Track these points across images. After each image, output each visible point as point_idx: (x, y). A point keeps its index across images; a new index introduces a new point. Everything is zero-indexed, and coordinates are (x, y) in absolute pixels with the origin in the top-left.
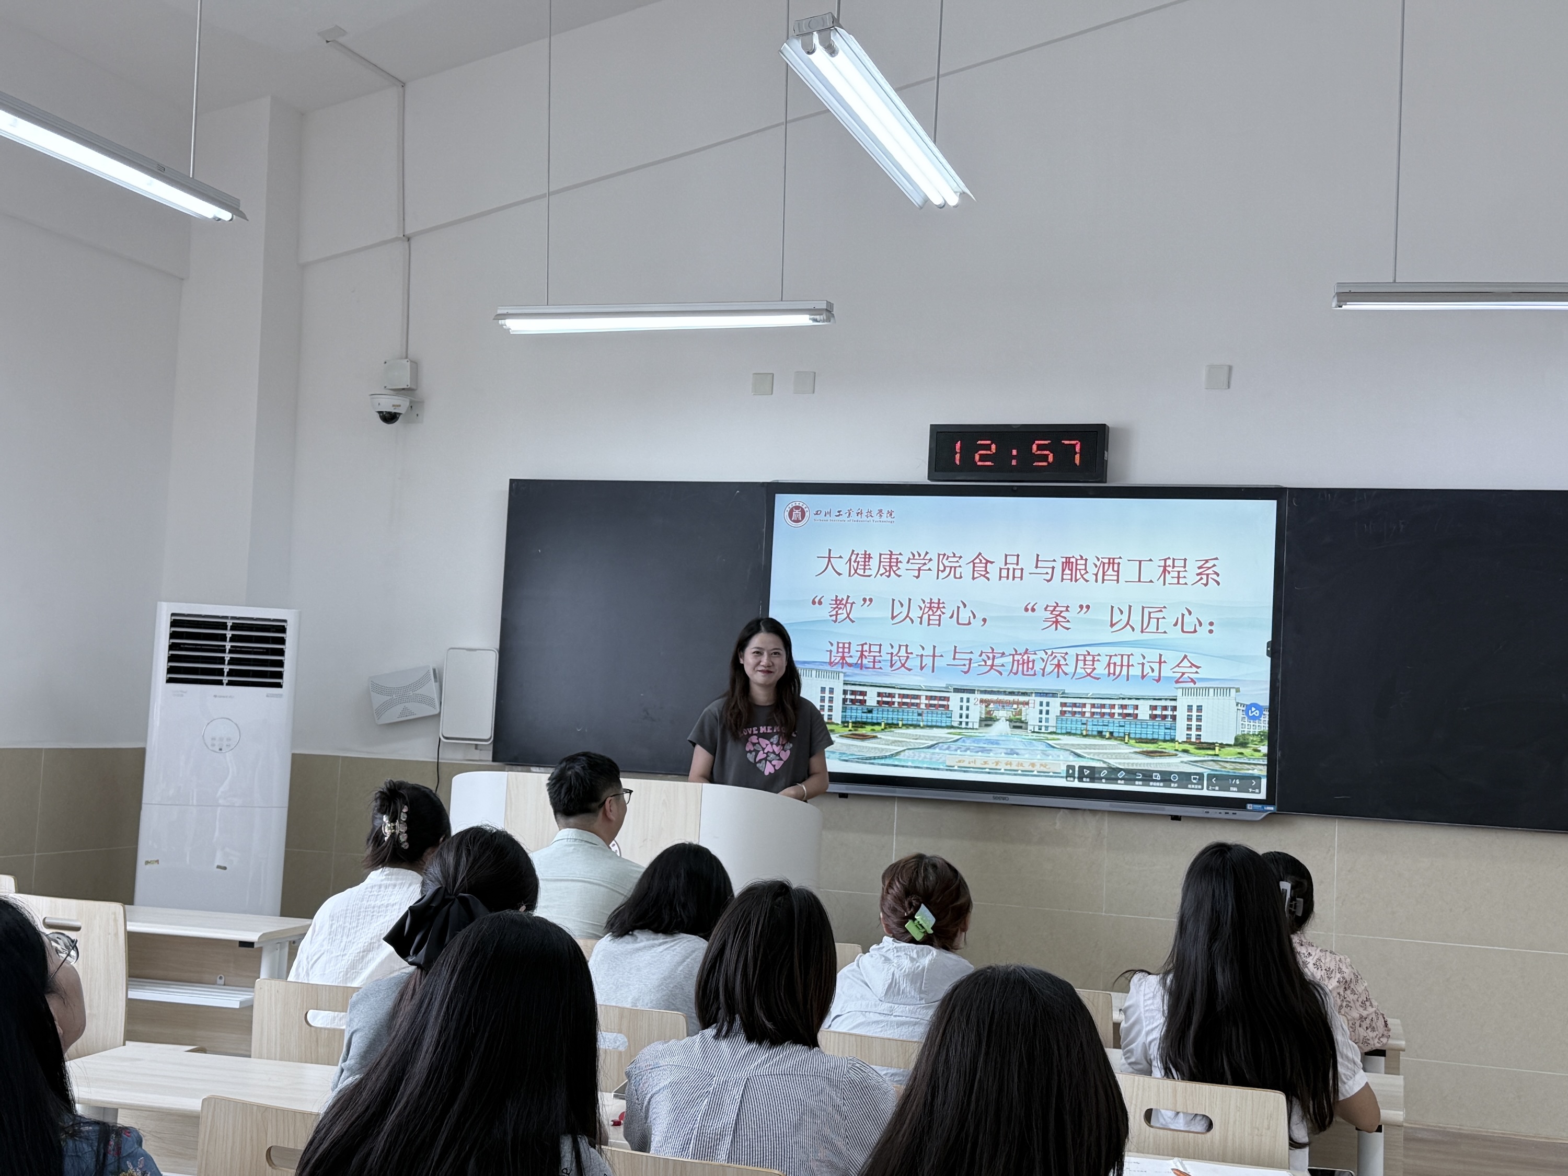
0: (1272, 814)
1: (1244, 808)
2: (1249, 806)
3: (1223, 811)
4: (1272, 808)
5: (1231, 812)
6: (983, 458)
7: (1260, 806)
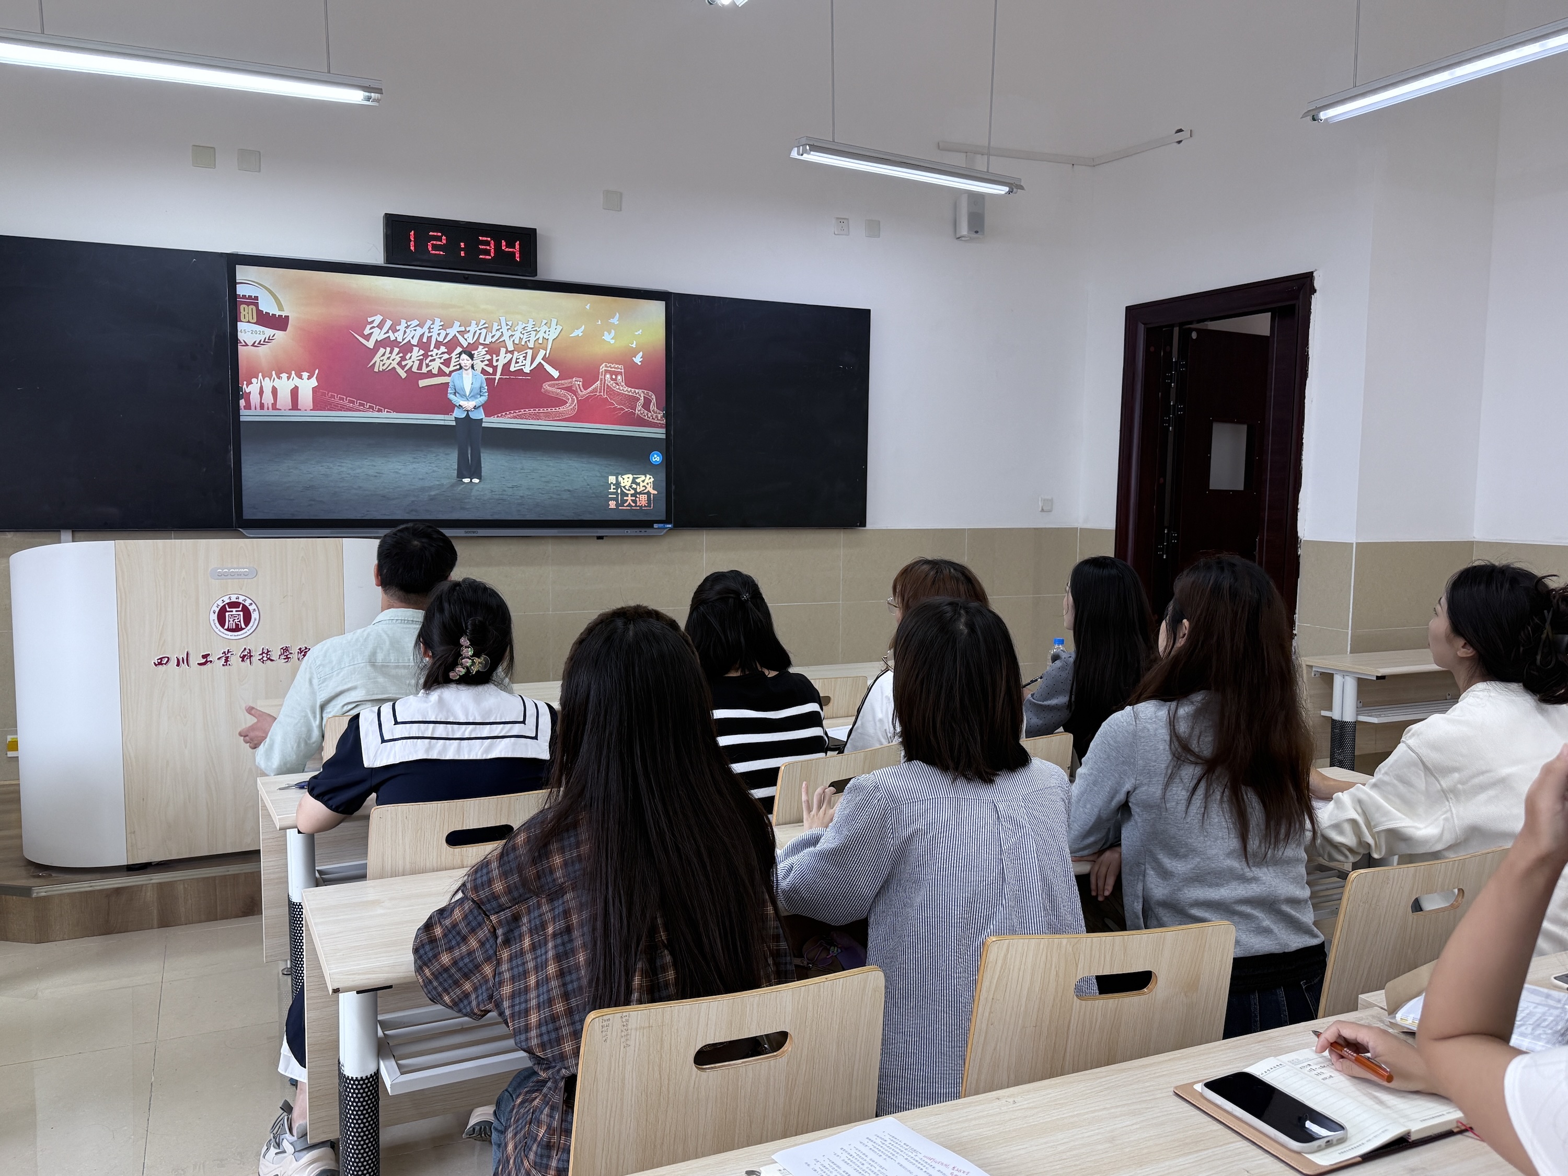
0: (670, 529)
1: (652, 527)
2: (656, 526)
3: (638, 530)
4: (670, 526)
5: (643, 530)
6: (435, 247)
7: (662, 525)
